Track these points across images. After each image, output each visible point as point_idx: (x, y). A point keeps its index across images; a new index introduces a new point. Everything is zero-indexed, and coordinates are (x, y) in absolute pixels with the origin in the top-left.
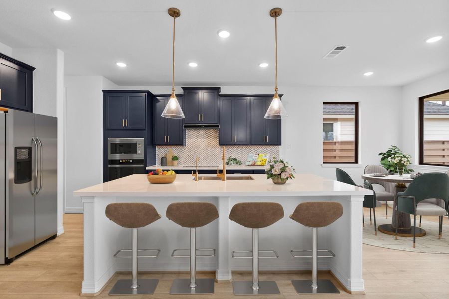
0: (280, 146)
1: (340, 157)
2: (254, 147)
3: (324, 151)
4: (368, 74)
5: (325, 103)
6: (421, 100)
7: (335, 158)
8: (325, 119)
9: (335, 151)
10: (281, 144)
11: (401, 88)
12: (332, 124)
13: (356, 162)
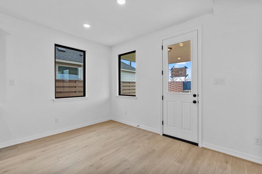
6: (120, 56)
9: (76, 87)
13: (84, 95)
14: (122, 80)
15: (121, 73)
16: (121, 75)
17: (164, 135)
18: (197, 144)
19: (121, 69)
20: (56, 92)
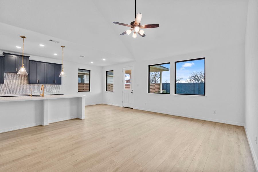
0: (61, 85)
1: (85, 90)
2: (48, 85)
3: (79, 87)
4: (92, 63)
5: (79, 69)
6: (107, 72)
7: (83, 90)
8: (79, 73)
9: (83, 87)
10: (61, 84)
11: (102, 67)
12: (83, 76)
13: (90, 91)
14: (108, 83)
15: (108, 77)
16: (108, 79)
17: (123, 107)
18: (132, 108)
19: (108, 75)
20: (79, 90)
